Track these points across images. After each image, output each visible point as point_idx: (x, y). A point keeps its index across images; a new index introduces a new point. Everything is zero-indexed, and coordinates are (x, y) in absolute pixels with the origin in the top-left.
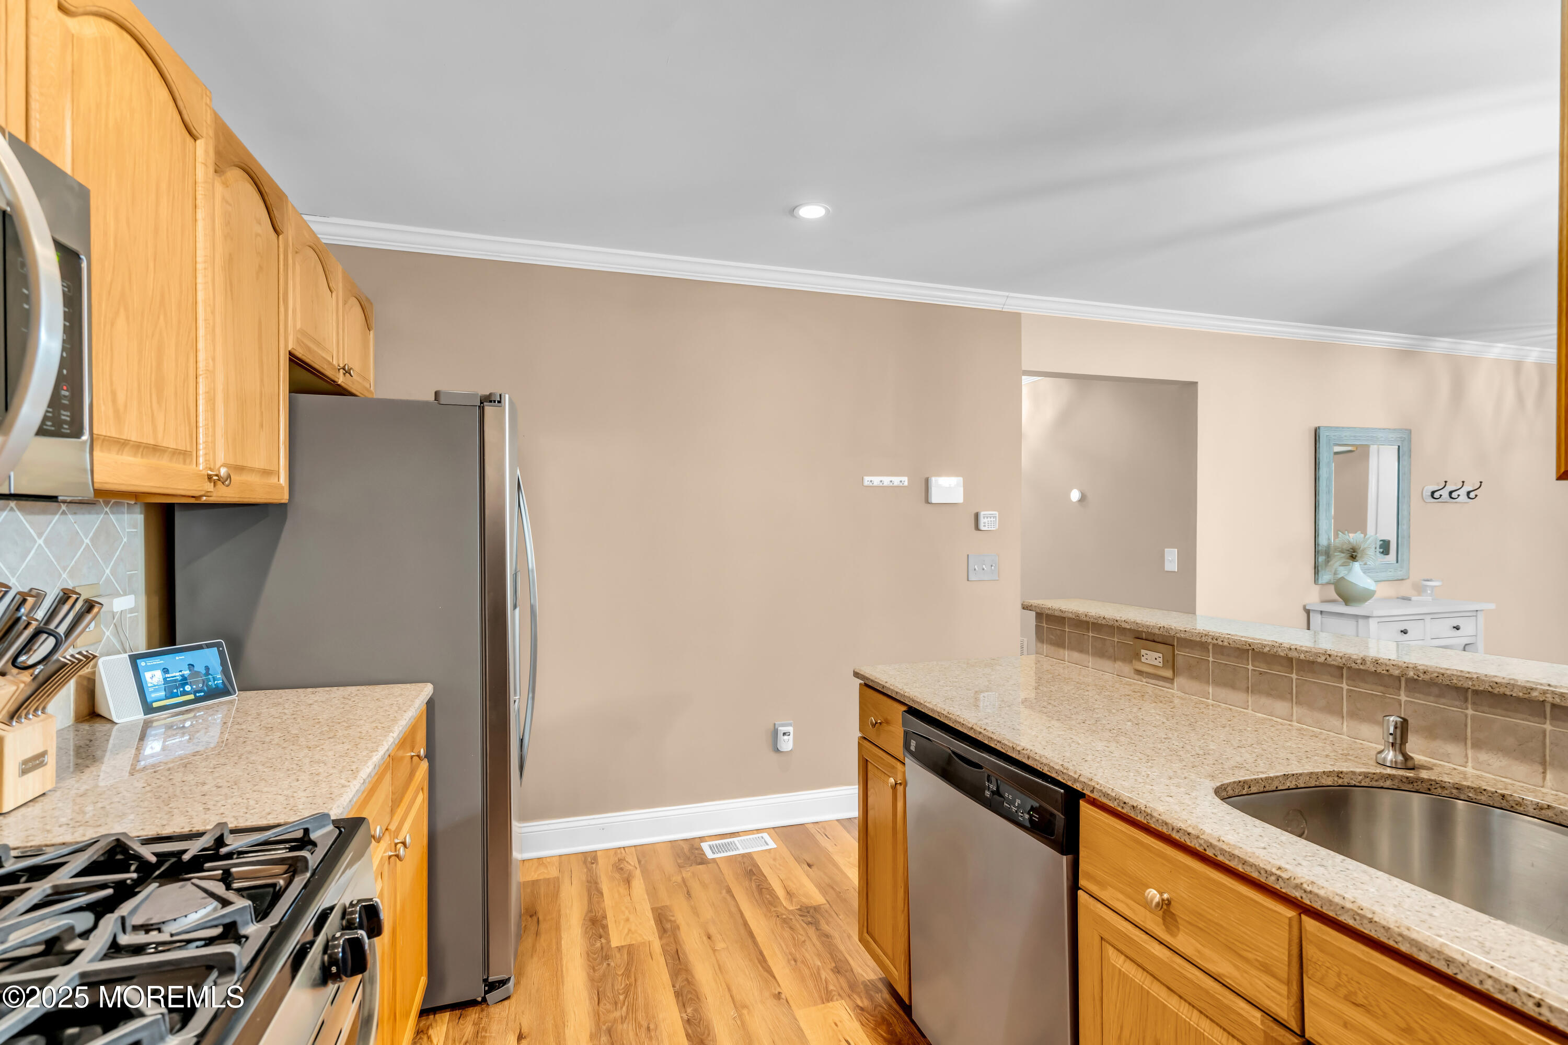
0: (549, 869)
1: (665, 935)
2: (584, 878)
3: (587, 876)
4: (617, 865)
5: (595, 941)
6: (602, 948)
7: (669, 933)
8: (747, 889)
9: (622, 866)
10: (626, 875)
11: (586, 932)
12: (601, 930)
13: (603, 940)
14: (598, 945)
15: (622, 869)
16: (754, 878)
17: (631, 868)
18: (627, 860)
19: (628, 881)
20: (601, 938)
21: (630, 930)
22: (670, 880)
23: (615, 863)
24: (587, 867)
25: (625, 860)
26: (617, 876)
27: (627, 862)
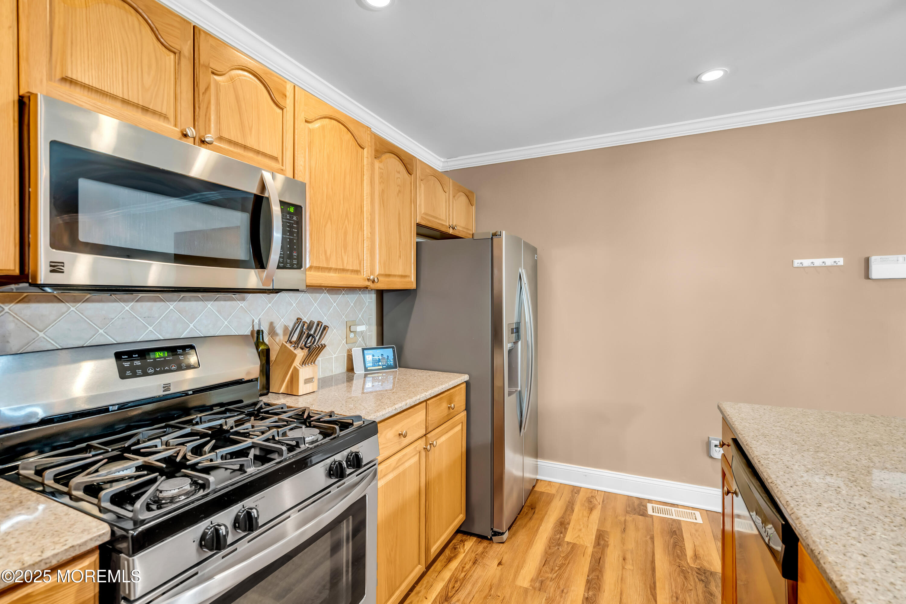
0: (552, 488)
1: (598, 547)
2: (568, 499)
3: (570, 499)
4: (590, 499)
5: (557, 534)
6: (559, 539)
7: (601, 547)
8: (666, 541)
9: (592, 500)
10: (591, 506)
11: (555, 528)
12: (563, 530)
13: (562, 535)
14: (558, 536)
15: (591, 502)
16: (674, 537)
17: (597, 503)
18: (596, 498)
19: (591, 510)
20: (561, 533)
21: (579, 536)
22: (616, 517)
23: (589, 497)
24: (572, 495)
25: (595, 497)
26: (587, 504)
27: (596, 499)
